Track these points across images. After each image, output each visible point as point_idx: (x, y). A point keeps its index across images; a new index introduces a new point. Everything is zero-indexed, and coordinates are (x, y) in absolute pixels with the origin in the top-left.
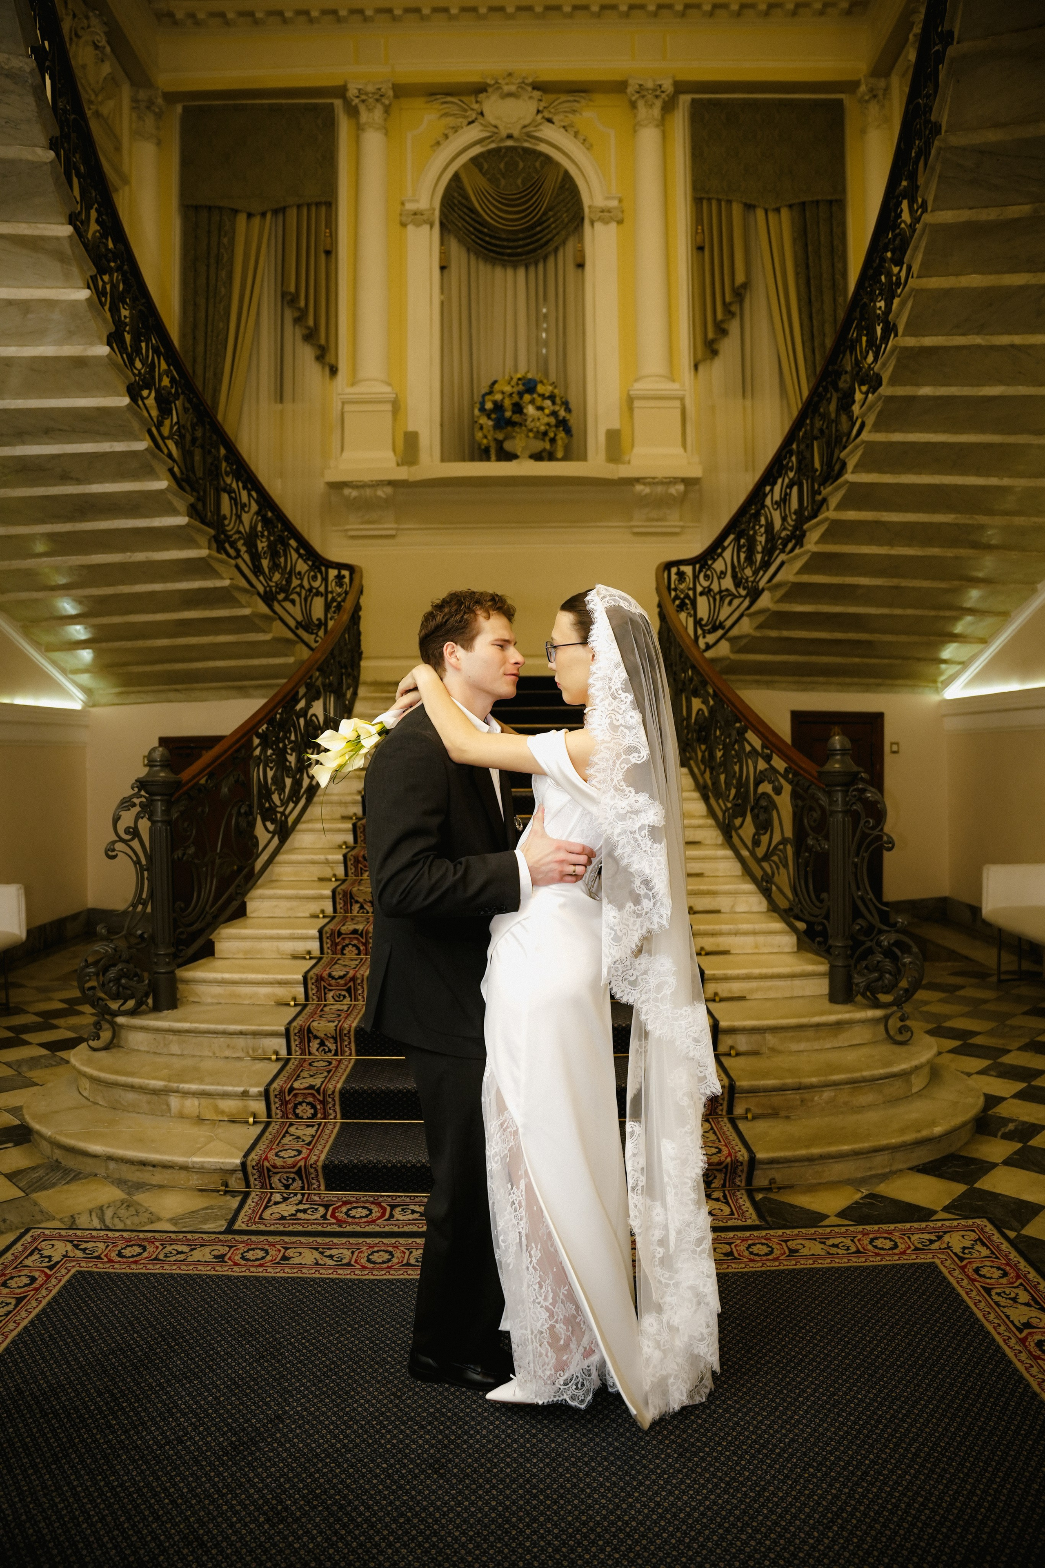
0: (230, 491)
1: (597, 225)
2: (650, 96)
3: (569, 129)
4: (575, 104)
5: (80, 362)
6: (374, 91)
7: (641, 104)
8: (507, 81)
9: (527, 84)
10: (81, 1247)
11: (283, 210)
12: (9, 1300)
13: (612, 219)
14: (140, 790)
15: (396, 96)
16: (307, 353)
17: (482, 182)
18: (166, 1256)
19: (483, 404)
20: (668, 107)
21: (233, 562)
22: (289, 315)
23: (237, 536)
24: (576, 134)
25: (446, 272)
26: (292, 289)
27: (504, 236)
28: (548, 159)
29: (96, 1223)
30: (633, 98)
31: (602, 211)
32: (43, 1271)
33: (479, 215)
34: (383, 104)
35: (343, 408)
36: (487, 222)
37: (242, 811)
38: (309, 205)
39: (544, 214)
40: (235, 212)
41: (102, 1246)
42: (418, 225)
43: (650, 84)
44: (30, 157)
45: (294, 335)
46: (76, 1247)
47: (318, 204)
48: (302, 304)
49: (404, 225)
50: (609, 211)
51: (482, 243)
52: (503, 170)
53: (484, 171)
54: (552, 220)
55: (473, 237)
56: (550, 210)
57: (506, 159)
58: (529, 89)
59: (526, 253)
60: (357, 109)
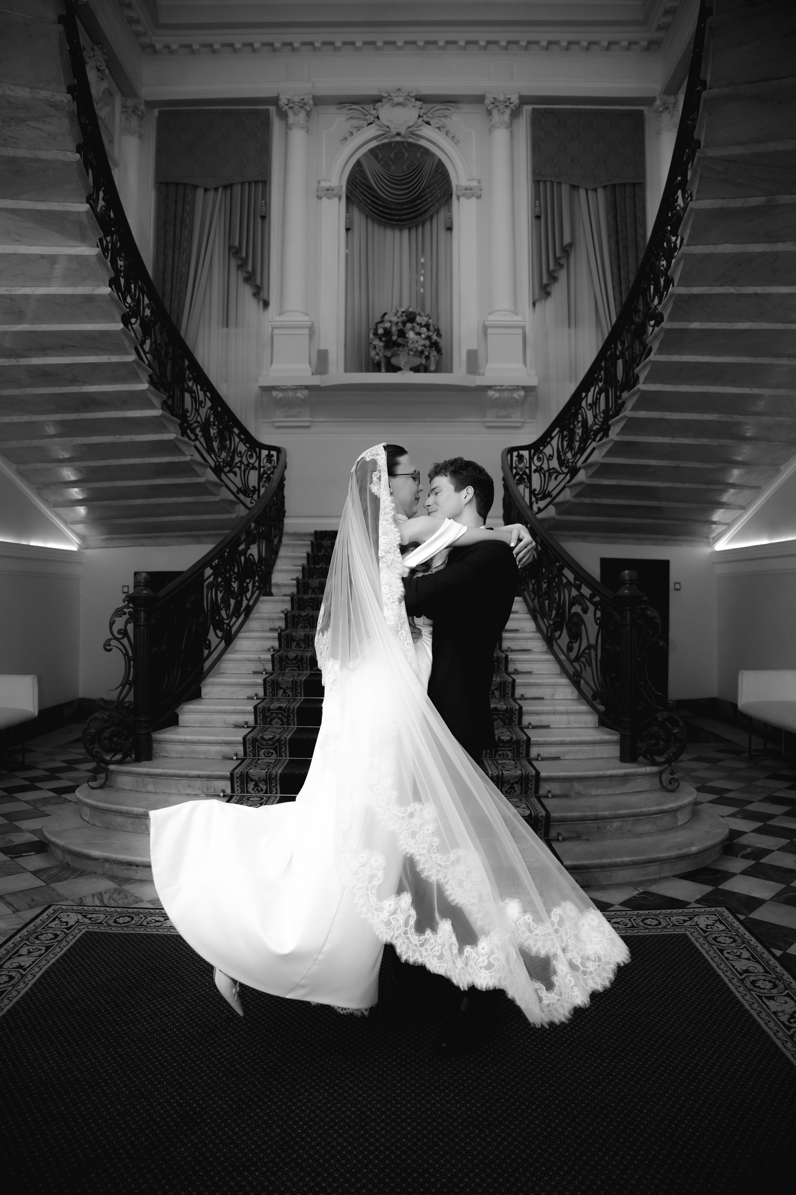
0: (191, 391)
1: (461, 199)
2: (501, 106)
3: (442, 129)
4: (447, 111)
5: (89, 299)
6: (299, 100)
7: (495, 112)
8: (397, 94)
9: (411, 97)
10: (88, 917)
11: (231, 186)
12: (41, 948)
13: (473, 195)
14: (129, 603)
15: (315, 104)
16: (247, 291)
17: (378, 167)
18: (148, 923)
19: (376, 330)
20: (515, 114)
21: (193, 443)
22: (234, 262)
23: (196, 425)
24: (447, 133)
25: (350, 232)
26: (236, 245)
27: (393, 207)
28: (426, 151)
29: (97, 902)
30: (490, 108)
31: (466, 189)
32: (62, 931)
33: (374, 191)
34: (306, 110)
35: (272, 332)
36: (381, 196)
37: (200, 621)
38: (250, 183)
39: (423, 191)
40: (196, 187)
41: (102, 917)
42: (329, 198)
43: (502, 98)
44: (63, 158)
45: (237, 277)
46: (85, 916)
47: (256, 182)
48: (244, 255)
49: (319, 198)
50: (471, 189)
51: (377, 212)
52: (393, 158)
53: (379, 159)
54: (428, 195)
55: (370, 207)
56: (427, 188)
57: (396, 151)
58: (413, 100)
59: (409, 219)
60: (285, 114)
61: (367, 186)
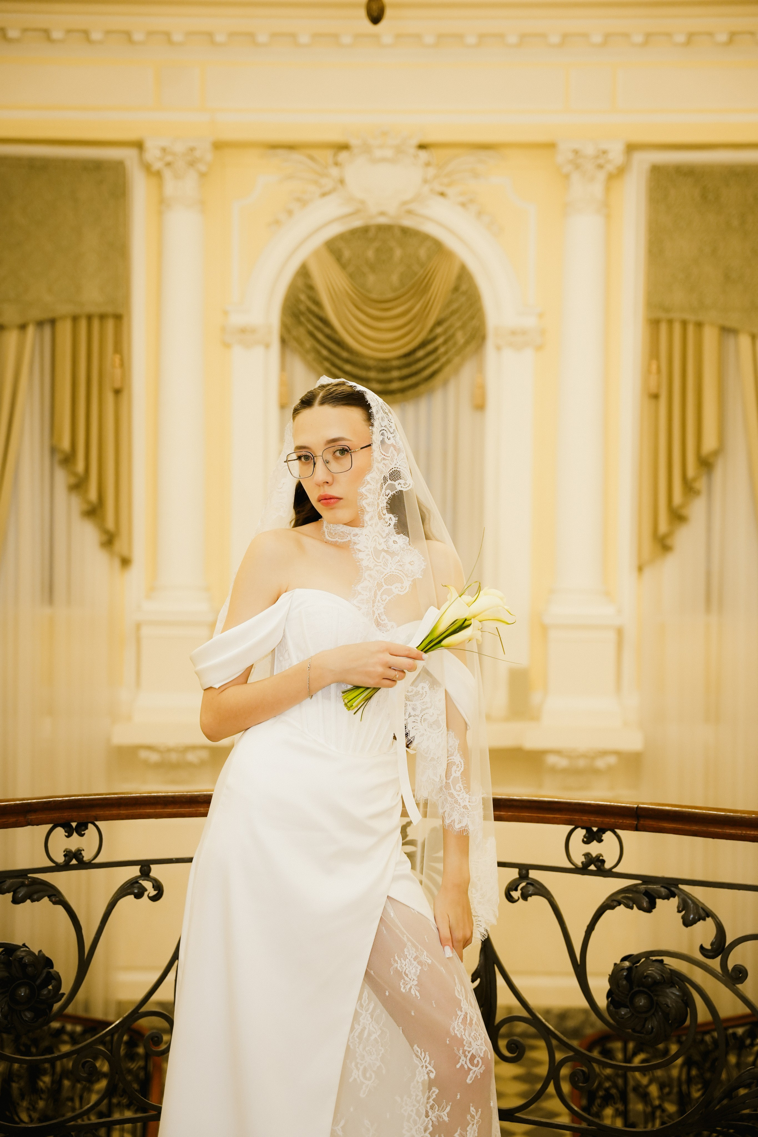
1: (507, 353)
2: (588, 166)
3: (469, 206)
4: (479, 166)
6: (185, 149)
7: (575, 178)
8: (380, 142)
9: (409, 144)
11: (53, 322)
13: (527, 344)
15: (217, 155)
16: (87, 534)
17: (341, 280)
20: (614, 183)
22: (62, 478)
24: (479, 214)
26: (66, 445)
27: (371, 364)
28: (438, 246)
30: (565, 170)
31: (514, 334)
33: (334, 331)
34: (198, 169)
36: (346, 343)
38: (89, 319)
39: (432, 330)
42: (247, 346)
43: (590, 150)
45: (68, 506)
47: (102, 317)
48: (82, 466)
49: (227, 345)
50: (523, 333)
52: (372, 260)
53: (343, 261)
54: (440, 341)
55: (327, 364)
56: (438, 324)
57: (377, 244)
58: (413, 151)
59: (403, 390)
60: (158, 174)
61: (320, 319)
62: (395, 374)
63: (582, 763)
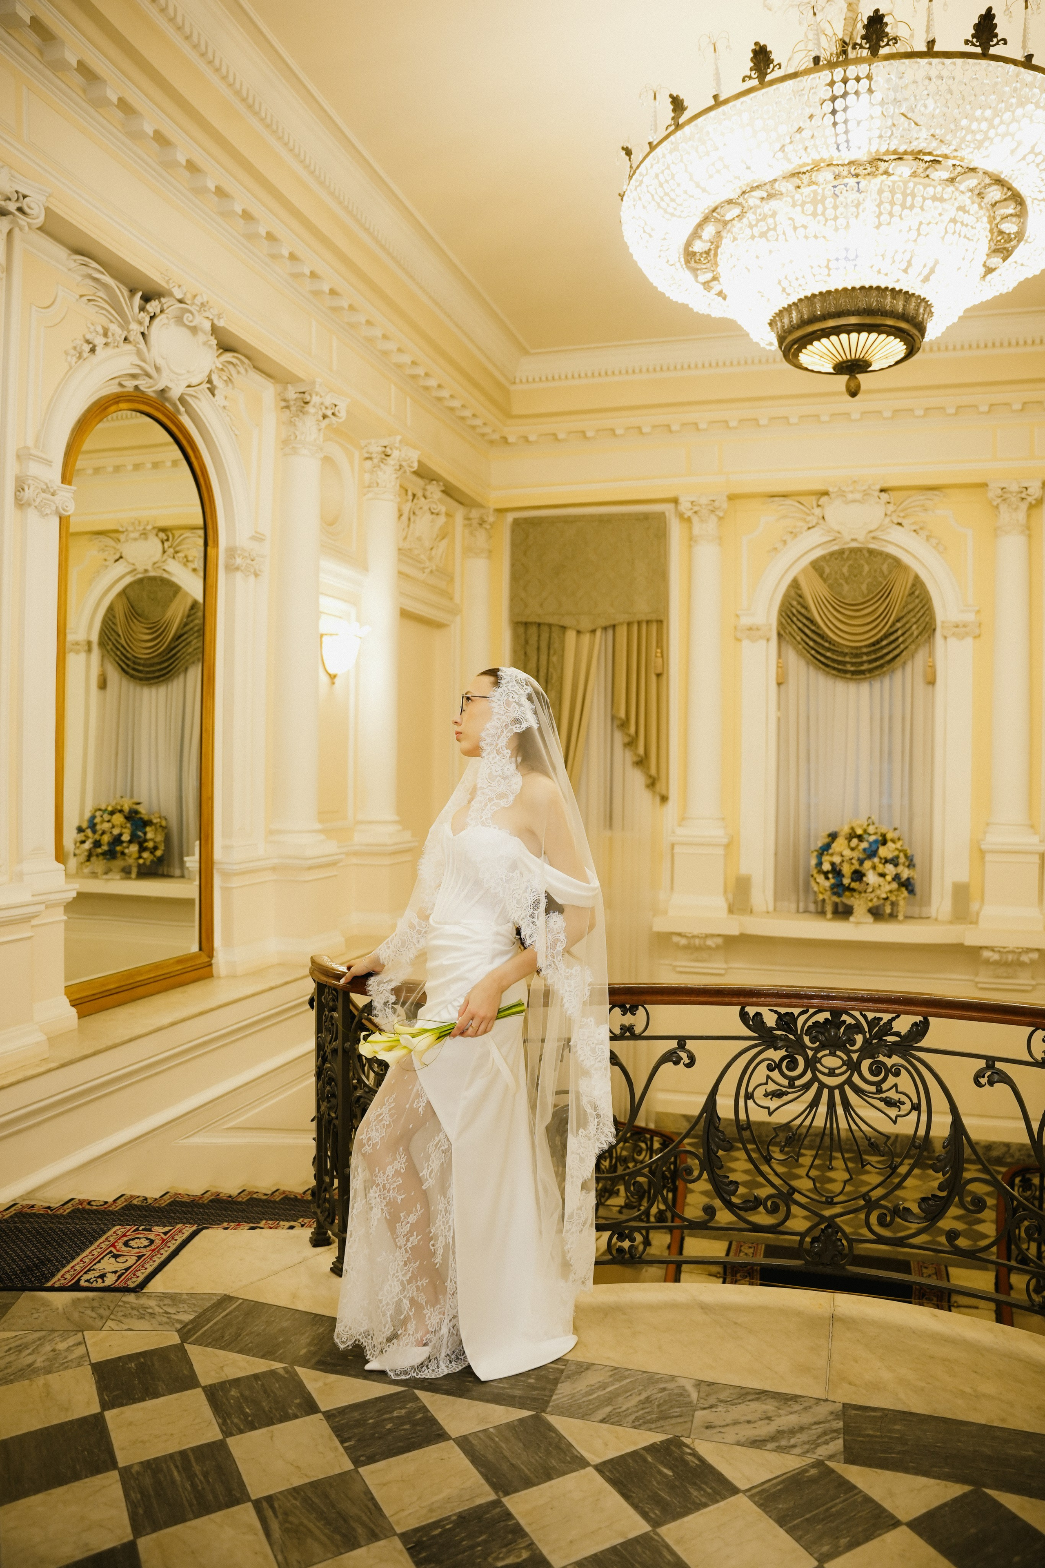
1: (952, 641)
2: (1014, 499)
3: (921, 532)
4: (928, 503)
6: (708, 503)
7: (1003, 509)
8: (851, 488)
9: (874, 489)
11: (614, 627)
13: (967, 634)
15: (731, 504)
16: (637, 778)
17: (822, 590)
19: (820, 861)
20: (1036, 507)
22: (619, 738)
24: (929, 538)
25: (782, 687)
26: (622, 714)
27: (846, 651)
28: (897, 562)
30: (995, 502)
31: (957, 626)
33: (819, 627)
34: (717, 515)
36: (828, 636)
38: (639, 624)
39: (893, 624)
40: (564, 628)
42: (753, 639)
43: (1014, 487)
45: (623, 758)
47: (649, 622)
48: (632, 730)
49: (739, 640)
50: (965, 626)
51: (822, 659)
52: (847, 574)
53: (825, 576)
54: (900, 632)
55: (813, 652)
56: (898, 621)
57: (851, 562)
58: (877, 493)
59: (870, 671)
60: (689, 520)
61: (808, 619)
62: (865, 658)
63: (1010, 957)
